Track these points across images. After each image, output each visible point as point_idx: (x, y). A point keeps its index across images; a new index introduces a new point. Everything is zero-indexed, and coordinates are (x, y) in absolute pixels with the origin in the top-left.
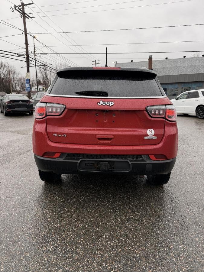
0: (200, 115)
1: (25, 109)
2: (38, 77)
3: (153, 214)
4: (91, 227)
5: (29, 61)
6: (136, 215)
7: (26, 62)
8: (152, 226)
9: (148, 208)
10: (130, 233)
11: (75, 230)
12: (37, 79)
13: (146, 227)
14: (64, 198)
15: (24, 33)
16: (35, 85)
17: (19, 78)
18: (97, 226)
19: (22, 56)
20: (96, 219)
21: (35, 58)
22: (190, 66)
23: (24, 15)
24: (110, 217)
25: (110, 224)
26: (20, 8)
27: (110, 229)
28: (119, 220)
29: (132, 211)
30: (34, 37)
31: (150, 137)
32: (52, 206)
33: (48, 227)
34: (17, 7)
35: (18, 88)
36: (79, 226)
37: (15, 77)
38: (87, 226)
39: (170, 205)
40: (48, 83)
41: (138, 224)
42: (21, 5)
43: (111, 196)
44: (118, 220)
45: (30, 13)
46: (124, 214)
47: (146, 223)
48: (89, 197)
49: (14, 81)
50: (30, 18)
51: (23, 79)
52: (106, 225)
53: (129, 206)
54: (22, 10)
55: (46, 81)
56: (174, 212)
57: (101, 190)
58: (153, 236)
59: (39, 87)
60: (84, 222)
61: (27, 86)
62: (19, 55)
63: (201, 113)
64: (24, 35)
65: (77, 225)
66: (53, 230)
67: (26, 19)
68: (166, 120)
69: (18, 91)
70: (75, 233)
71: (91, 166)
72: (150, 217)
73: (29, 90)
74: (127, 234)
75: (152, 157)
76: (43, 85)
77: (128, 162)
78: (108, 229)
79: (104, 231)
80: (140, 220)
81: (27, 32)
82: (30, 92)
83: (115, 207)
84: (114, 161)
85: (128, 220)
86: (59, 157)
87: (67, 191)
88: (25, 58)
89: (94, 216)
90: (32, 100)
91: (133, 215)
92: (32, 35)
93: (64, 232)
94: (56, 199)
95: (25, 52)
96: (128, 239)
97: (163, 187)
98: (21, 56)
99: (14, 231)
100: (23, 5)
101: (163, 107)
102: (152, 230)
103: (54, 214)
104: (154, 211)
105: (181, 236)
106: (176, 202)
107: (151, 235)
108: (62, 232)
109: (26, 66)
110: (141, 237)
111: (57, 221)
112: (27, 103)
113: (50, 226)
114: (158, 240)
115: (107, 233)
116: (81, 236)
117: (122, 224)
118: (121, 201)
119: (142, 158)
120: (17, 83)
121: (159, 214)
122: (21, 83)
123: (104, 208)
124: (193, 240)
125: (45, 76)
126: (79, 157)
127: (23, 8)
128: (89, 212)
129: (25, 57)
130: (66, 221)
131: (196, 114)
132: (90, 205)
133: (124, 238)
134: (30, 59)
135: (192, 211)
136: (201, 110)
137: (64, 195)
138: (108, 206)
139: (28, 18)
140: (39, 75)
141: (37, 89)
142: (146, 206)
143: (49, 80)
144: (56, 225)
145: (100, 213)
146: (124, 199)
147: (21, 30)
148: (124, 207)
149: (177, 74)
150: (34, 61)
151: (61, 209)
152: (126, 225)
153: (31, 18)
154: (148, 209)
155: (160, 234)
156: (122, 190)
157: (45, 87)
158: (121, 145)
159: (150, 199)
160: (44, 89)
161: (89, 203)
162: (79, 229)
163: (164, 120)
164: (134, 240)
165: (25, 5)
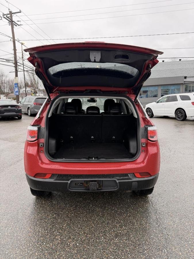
0: (178, 117)
1: (14, 113)
2: (26, 79)
3: (139, 228)
4: (82, 245)
5: (18, 66)
6: (124, 230)
7: (14, 67)
8: (139, 241)
9: (134, 221)
10: (119, 250)
11: (67, 249)
12: (25, 82)
13: (134, 242)
14: (56, 214)
15: (12, 39)
16: (23, 87)
17: (7, 80)
18: (88, 244)
19: (10, 62)
20: (86, 236)
21: (23, 63)
22: (169, 69)
23: (12, 23)
24: (99, 233)
25: (100, 241)
26: (8, 16)
27: (100, 247)
28: (108, 236)
29: (120, 226)
30: (22, 44)
32: (43, 223)
33: (40, 247)
34: (5, 15)
35: (6, 90)
36: (71, 244)
37: (3, 79)
38: (78, 244)
39: (154, 217)
40: (36, 85)
41: (126, 240)
42: (9, 13)
43: (100, 210)
44: (106, 236)
45: (18, 21)
46: (112, 229)
47: (133, 238)
48: (79, 211)
49: (2, 83)
51: (11, 81)
52: (96, 242)
53: (117, 220)
54: (10, 18)
55: (34, 83)
56: (158, 225)
57: (90, 203)
58: (140, 252)
59: (27, 89)
60: (75, 240)
61: (15, 90)
62: (8, 61)
63: (180, 115)
64: (12, 41)
65: (69, 244)
66: (46, 251)
67: (14, 26)
69: (6, 93)
70: (67, 253)
71: (81, 185)
72: (136, 231)
73: (17, 94)
74: (116, 251)
75: (138, 175)
76: (31, 87)
77: (115, 181)
78: (98, 247)
79: (94, 248)
80: (128, 235)
81: (16, 39)
82: (18, 96)
83: (104, 222)
84: (102, 181)
85: (117, 236)
86: (50, 178)
87: (57, 206)
89: (85, 233)
90: (21, 103)
91: (121, 230)
92: (20, 41)
93: (57, 252)
94: (48, 215)
95: (14, 58)
96: (117, 256)
97: (148, 197)
99: (8, 254)
100: (11, 13)
102: (139, 245)
103: (46, 232)
104: (140, 224)
105: (166, 250)
106: (160, 213)
107: (139, 251)
108: (54, 253)
109: (14, 70)
110: (129, 253)
111: (50, 240)
112: (16, 108)
113: (43, 246)
114: (145, 257)
115: (97, 250)
116: (73, 256)
117: (111, 241)
118: (109, 215)
119: (129, 176)
120: (5, 85)
121: (145, 227)
122: (9, 85)
123: (93, 223)
124: (177, 254)
125: (32, 78)
126: (69, 177)
127: (11, 17)
128: (79, 228)
129: (14, 62)
130: (58, 239)
131: (176, 116)
132: (81, 221)
133: (114, 256)
134: (18, 64)
135: (174, 222)
136: (179, 112)
137: (55, 210)
138: (97, 221)
139: (16, 26)
140: (27, 78)
141: (25, 91)
142: (132, 219)
143: (37, 82)
144: (48, 245)
145: (90, 229)
146: (112, 213)
147: (9, 37)
148: (113, 221)
149: (156, 77)
150: (22, 65)
151: (53, 226)
152: (115, 241)
153: (19, 25)
154: (134, 223)
155: (146, 250)
156: (109, 203)
157: (33, 90)
159: (136, 211)
160: (32, 91)
161: (79, 219)
162: (71, 248)
164: (123, 257)
165: (13, 13)
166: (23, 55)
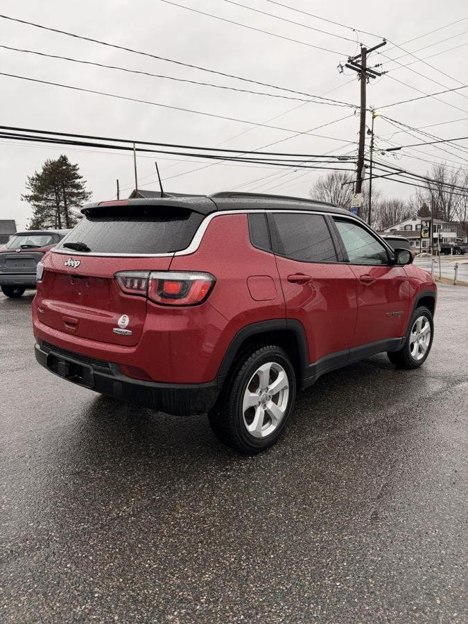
5: (363, 167)
7: (356, 171)
15: (359, 110)
19: (348, 161)
23: (365, 74)
26: (357, 60)
31: (120, 330)
42: (360, 53)
45: (376, 66)
50: (377, 76)
54: (360, 63)
62: (343, 159)
68: (149, 302)
81: (367, 107)
88: (355, 163)
95: (357, 152)
98: (346, 160)
100: (365, 52)
101: (146, 275)
119: (109, 368)
127: (364, 60)
129: (356, 160)
134: (364, 162)
139: (374, 77)
147: (353, 106)
153: (380, 75)
157: (426, 222)
158: (85, 338)
163: (145, 299)
165: (368, 52)
166: (374, 141)
